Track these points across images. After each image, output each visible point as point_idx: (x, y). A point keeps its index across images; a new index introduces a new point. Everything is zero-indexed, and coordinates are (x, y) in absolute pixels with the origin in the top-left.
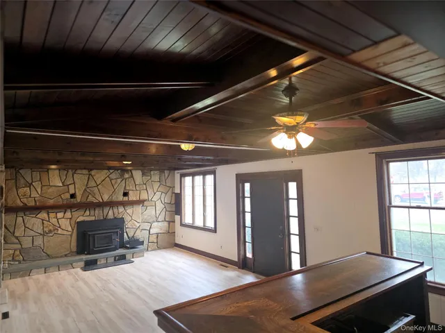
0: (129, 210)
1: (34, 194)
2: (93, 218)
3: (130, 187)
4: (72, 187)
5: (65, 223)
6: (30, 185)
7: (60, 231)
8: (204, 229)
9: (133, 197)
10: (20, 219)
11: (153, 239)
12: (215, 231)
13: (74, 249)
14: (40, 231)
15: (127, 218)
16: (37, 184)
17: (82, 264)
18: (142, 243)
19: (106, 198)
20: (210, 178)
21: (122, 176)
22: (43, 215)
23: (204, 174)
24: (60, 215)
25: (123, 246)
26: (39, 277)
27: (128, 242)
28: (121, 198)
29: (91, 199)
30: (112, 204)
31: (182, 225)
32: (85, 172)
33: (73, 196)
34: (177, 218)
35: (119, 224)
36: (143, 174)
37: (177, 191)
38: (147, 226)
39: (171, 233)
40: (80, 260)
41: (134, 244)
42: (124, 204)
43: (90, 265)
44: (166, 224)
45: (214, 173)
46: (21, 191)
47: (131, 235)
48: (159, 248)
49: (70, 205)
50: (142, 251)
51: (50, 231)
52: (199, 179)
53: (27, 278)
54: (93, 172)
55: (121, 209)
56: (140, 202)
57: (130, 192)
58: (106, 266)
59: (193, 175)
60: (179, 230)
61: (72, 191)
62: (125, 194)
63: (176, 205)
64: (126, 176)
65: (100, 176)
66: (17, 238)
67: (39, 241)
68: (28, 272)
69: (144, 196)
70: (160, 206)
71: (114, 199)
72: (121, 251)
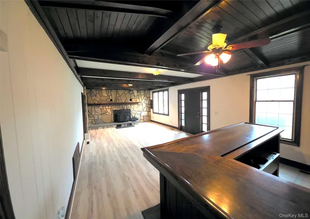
0: (133, 107)
1: (97, 99)
2: (119, 109)
3: (133, 97)
4: (111, 97)
5: (109, 110)
6: (96, 96)
7: (107, 113)
8: (164, 114)
9: (134, 101)
10: (93, 108)
11: (142, 118)
12: (168, 115)
13: (113, 120)
14: (100, 113)
15: (132, 109)
16: (98, 95)
17: (116, 126)
18: (138, 119)
19: (123, 101)
20: (166, 93)
21: (129, 92)
22: (101, 107)
23: (163, 91)
24: (107, 107)
25: (130, 120)
26: (101, 130)
27: (132, 119)
28: (129, 101)
29: (118, 101)
30: (126, 104)
31: (153, 113)
32: (115, 91)
33: (111, 100)
34: (151, 110)
35: (129, 111)
36: (138, 92)
37: (151, 99)
38: (139, 113)
39: (149, 116)
40: (115, 125)
41: (135, 119)
42: (130, 104)
43: (119, 127)
44: (147, 112)
45: (168, 90)
46: (93, 98)
47: (133, 116)
48: (144, 122)
49: (111, 104)
50: (138, 122)
51: (104, 113)
52: (161, 93)
53: (97, 130)
54: (118, 91)
55: (129, 106)
56: (137, 103)
57: (133, 99)
58: (124, 127)
59: (158, 92)
60: (152, 115)
61: (111, 98)
62: (131, 100)
63: (151, 105)
64: (131, 92)
65: (121, 92)
66: (93, 115)
67: (100, 117)
68: (97, 128)
69: (138, 101)
70: (144, 105)
71: (126, 101)
72: (130, 122)
